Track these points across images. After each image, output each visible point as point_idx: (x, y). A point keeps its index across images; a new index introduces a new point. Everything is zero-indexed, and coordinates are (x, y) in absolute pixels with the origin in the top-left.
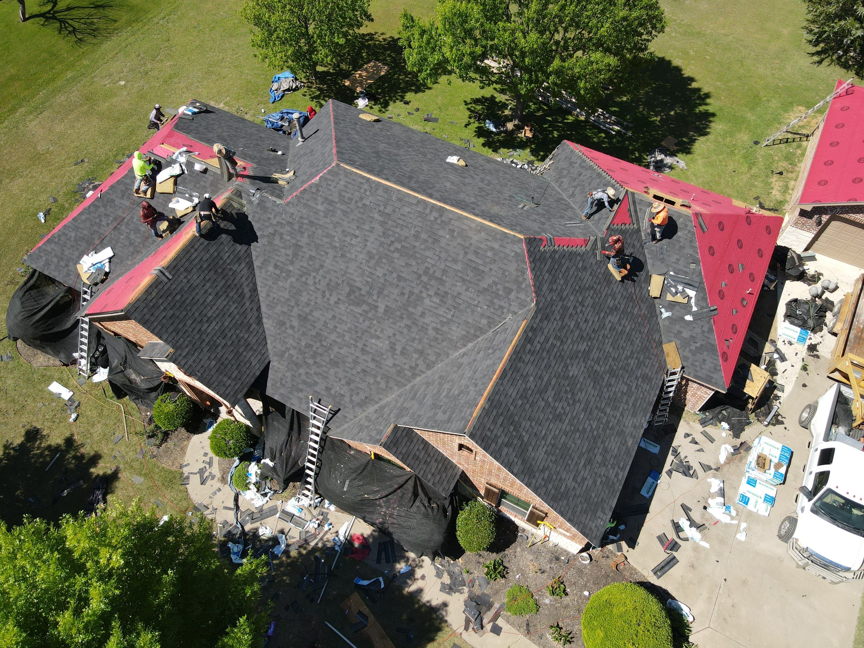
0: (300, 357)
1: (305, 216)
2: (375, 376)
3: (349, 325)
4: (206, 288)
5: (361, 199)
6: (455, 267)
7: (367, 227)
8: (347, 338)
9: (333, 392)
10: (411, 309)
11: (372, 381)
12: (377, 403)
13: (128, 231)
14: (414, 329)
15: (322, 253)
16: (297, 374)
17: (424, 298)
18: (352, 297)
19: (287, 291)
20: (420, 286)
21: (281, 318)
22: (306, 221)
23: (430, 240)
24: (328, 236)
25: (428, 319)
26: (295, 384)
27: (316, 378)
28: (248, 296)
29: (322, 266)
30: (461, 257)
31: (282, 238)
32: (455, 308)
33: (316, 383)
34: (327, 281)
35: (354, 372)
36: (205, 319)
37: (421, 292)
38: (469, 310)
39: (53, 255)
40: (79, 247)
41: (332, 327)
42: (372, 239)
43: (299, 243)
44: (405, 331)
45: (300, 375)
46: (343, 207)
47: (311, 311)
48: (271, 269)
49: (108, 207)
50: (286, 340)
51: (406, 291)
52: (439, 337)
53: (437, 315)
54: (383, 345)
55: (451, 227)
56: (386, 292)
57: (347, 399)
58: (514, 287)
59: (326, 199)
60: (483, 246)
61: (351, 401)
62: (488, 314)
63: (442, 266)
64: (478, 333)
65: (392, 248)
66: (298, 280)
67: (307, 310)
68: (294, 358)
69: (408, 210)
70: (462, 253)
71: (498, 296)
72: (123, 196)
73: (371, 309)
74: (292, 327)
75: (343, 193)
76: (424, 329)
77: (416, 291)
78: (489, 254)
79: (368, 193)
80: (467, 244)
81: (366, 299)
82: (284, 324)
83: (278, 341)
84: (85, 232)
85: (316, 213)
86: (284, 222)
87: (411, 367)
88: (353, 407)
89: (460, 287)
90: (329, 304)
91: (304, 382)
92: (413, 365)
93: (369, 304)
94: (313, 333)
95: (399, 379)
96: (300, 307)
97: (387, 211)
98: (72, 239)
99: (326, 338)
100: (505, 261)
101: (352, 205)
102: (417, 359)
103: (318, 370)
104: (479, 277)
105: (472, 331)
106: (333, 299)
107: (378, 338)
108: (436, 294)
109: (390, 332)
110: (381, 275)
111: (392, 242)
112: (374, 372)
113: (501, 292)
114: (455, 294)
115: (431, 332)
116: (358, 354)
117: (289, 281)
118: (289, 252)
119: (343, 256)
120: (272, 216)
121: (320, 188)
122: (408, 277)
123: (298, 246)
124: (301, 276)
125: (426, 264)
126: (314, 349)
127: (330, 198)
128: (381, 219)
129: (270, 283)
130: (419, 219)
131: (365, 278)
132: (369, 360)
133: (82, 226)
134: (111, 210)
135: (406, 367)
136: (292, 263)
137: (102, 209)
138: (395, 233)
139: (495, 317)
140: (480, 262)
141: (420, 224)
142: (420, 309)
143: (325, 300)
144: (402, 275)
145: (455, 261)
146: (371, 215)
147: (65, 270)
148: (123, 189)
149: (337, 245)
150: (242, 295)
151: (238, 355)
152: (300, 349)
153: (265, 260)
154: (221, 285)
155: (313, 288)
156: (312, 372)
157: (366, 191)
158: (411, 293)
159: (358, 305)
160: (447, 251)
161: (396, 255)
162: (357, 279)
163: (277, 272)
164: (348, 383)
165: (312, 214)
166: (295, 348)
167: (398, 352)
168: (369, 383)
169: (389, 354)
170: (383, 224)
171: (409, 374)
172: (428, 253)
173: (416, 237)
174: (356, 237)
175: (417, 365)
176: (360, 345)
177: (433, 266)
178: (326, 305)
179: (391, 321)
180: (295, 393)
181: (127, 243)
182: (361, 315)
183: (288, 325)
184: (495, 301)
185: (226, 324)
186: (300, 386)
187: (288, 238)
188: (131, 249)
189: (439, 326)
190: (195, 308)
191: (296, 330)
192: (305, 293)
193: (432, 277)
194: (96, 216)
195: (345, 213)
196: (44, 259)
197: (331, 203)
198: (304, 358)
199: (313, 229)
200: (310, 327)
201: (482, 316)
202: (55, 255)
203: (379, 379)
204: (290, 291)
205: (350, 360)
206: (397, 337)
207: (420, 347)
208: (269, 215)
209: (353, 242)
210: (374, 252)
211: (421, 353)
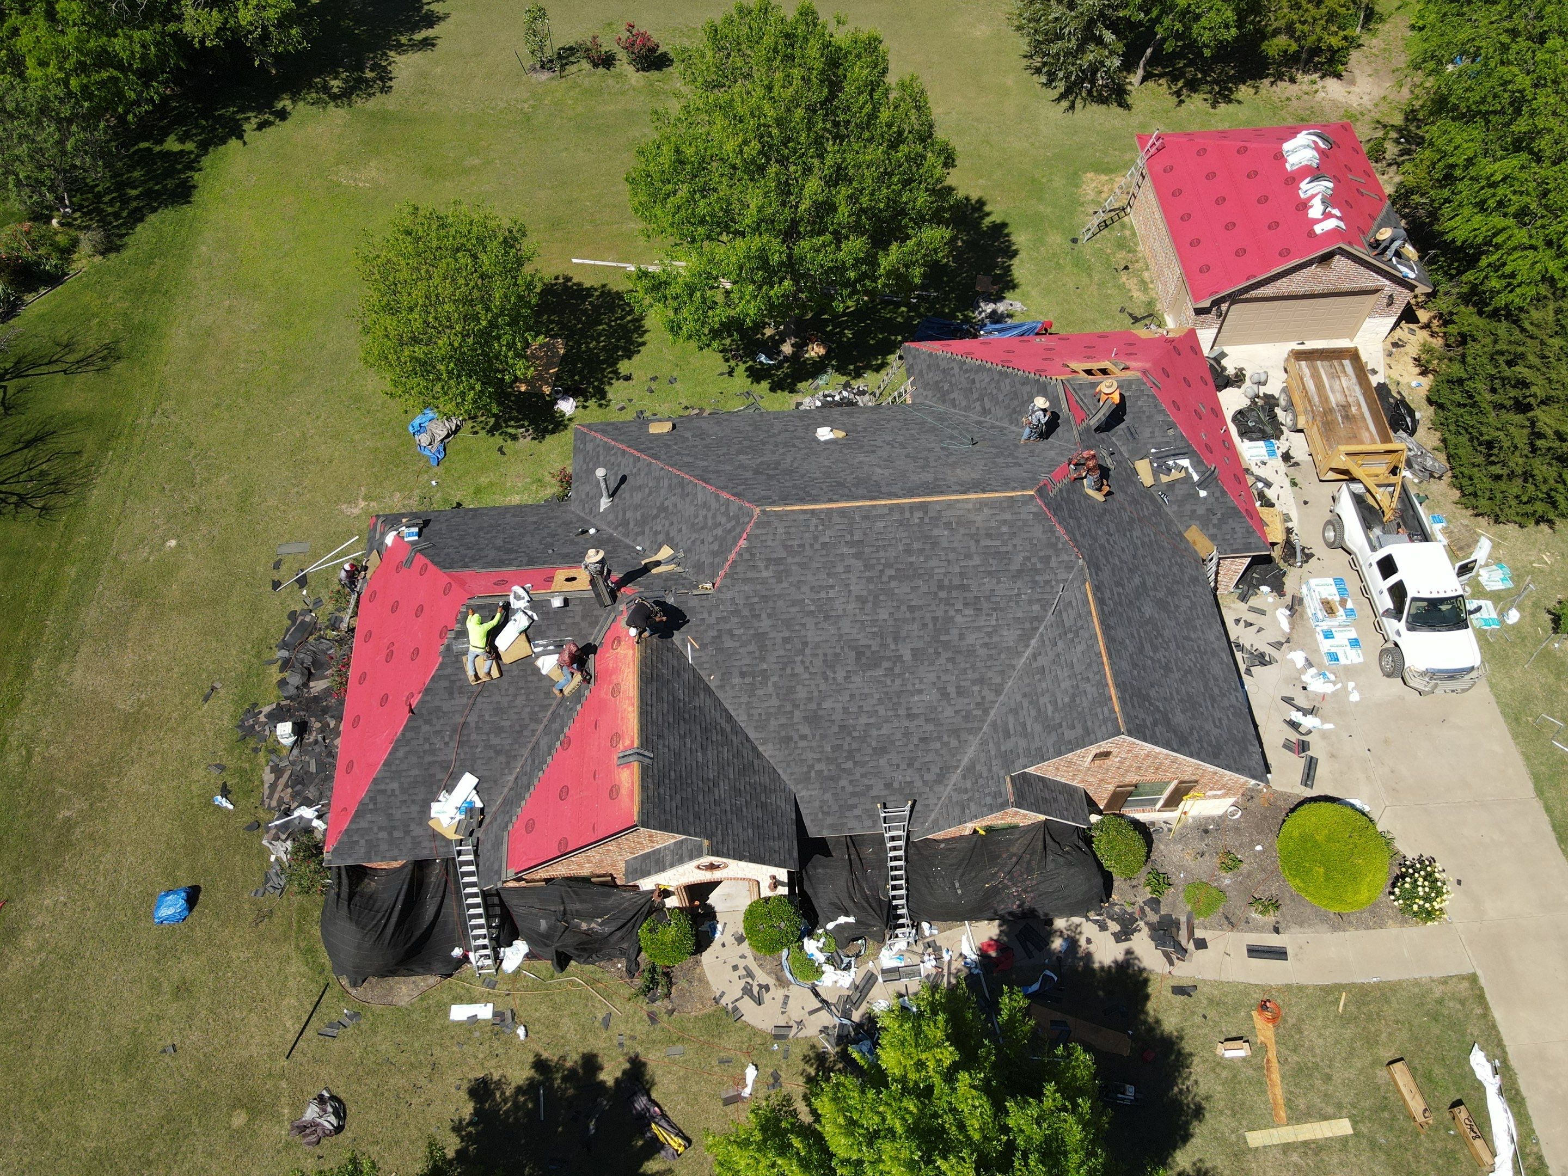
0: (833, 767)
1: (751, 594)
2: (939, 738)
3: (877, 696)
4: (688, 746)
5: (816, 538)
6: (971, 563)
7: (840, 569)
8: (882, 712)
9: (896, 785)
10: (943, 638)
11: (938, 745)
12: (957, 767)
13: (484, 737)
14: (960, 658)
15: (797, 628)
16: (839, 791)
17: (953, 617)
18: (864, 660)
19: (774, 697)
20: (942, 606)
21: (783, 734)
22: (756, 600)
23: (928, 547)
24: (794, 603)
25: (971, 639)
26: (842, 802)
27: (866, 782)
28: (729, 729)
29: (805, 644)
30: (973, 549)
31: (732, 636)
32: (994, 609)
33: (869, 787)
34: (821, 657)
35: (911, 747)
36: (711, 784)
37: (946, 611)
38: (1012, 604)
39: (375, 829)
40: (414, 797)
41: (855, 710)
42: (854, 579)
43: (760, 631)
44: (950, 666)
45: (843, 788)
46: (797, 560)
47: (819, 704)
48: (736, 680)
49: (435, 721)
50: (803, 757)
51: (928, 619)
52: (993, 652)
53: (979, 628)
54: (931, 696)
55: (944, 520)
56: (903, 634)
57: (919, 783)
58: (1050, 552)
59: (769, 560)
60: (993, 524)
61: (925, 783)
62: (1037, 597)
63: (957, 570)
64: (1035, 624)
65: (885, 579)
66: (781, 676)
67: (813, 706)
68: (826, 773)
69: (883, 524)
70: (972, 543)
71: (1037, 571)
72: (451, 694)
73: (895, 663)
74: (803, 737)
75: (789, 543)
76: (971, 652)
77: (940, 613)
78: (1004, 529)
79: (821, 528)
80: (973, 531)
81: (882, 654)
82: (790, 739)
83: (792, 764)
84: (415, 772)
85: (764, 582)
86: (725, 614)
87: (977, 704)
88: (931, 789)
89: (989, 583)
90: (838, 685)
91: (854, 794)
92: (979, 700)
93: (889, 659)
94: (835, 729)
95: (969, 725)
96: (802, 707)
97: (856, 538)
98: (397, 792)
99: (854, 726)
100: (1026, 529)
101: (808, 552)
102: (980, 691)
103: (863, 770)
104: (1006, 561)
105: (1028, 625)
106: (840, 676)
107: (920, 692)
108: (966, 605)
109: (932, 677)
110: (886, 617)
111: (882, 571)
112: (935, 735)
113: (1039, 566)
114: (987, 593)
115: (982, 652)
116: (906, 723)
117: (770, 684)
118: (752, 647)
119: (827, 618)
120: (705, 615)
121: (754, 551)
122: (921, 602)
123: (760, 637)
124: (784, 669)
125: (936, 577)
126: (846, 747)
127: (774, 556)
128: (853, 551)
129: (745, 699)
130: (901, 529)
131: (868, 630)
132: (922, 723)
133: (404, 766)
134: (442, 721)
135: (972, 706)
136: (763, 659)
137: (425, 728)
138: (878, 559)
139: (1046, 596)
140: (998, 543)
141: (906, 534)
142: (954, 632)
143: (831, 681)
144: (913, 603)
145: (968, 556)
146: (839, 552)
147: (408, 839)
148: (446, 684)
149: (813, 608)
150: (723, 732)
151: (764, 806)
152: (828, 758)
153: (723, 674)
154: (699, 733)
155: (807, 676)
156: (858, 776)
157: (816, 526)
158: (935, 619)
159: (876, 665)
160: (954, 550)
161: (894, 584)
162: (859, 636)
163: (748, 680)
164: (910, 765)
165: (758, 587)
166: (819, 760)
167: (953, 695)
168: (936, 751)
169: (944, 703)
170: (858, 556)
171: (979, 712)
172: (933, 563)
173: (908, 551)
174: (832, 587)
175: (983, 698)
176: (902, 712)
177: (945, 575)
178: (834, 687)
179: (926, 663)
180: (848, 814)
181: (492, 754)
182: (885, 675)
183: (796, 738)
184: (1037, 578)
185: (732, 777)
186: (850, 802)
187: (742, 631)
188: (502, 759)
189: (987, 640)
190: (694, 777)
191: (810, 737)
192: (799, 688)
193: (951, 588)
194: (421, 741)
195: (803, 566)
196: (362, 842)
197: (779, 561)
198: (838, 765)
199: (771, 604)
200: (828, 724)
201: (1030, 602)
202: (380, 829)
203: (945, 739)
204: (778, 695)
205: (898, 735)
206: (943, 678)
207: (977, 676)
208: (700, 616)
209: (831, 595)
210: (865, 593)
211: (981, 681)
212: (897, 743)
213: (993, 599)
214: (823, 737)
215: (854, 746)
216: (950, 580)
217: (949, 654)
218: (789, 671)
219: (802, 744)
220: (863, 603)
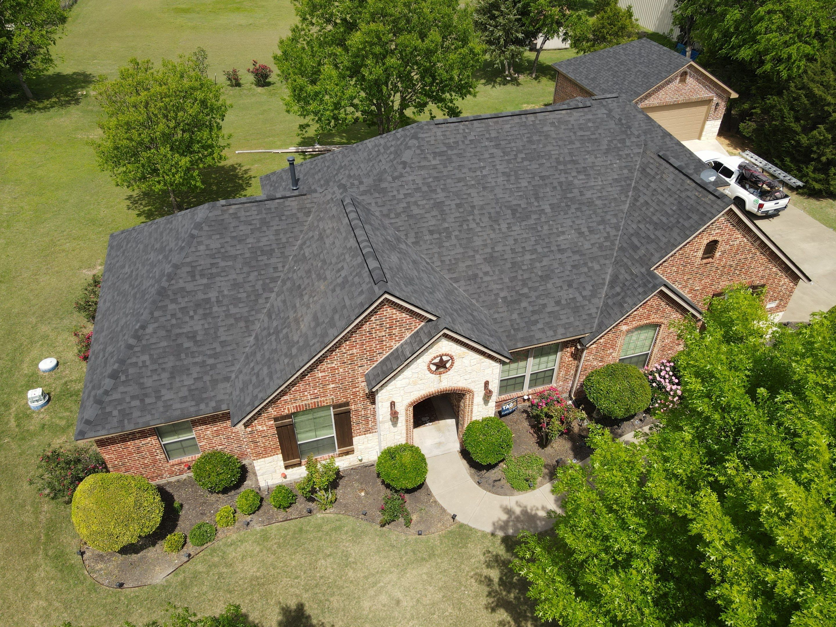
3: (533, 239)
10: (569, 195)
11: (586, 270)
14: (584, 208)
16: (522, 311)
17: (572, 181)
18: (518, 215)
19: (458, 246)
24: (459, 180)
25: (588, 194)
26: (527, 320)
32: (599, 174)
37: (566, 178)
38: (609, 170)
42: (498, 162)
47: (493, 248)
52: (606, 202)
53: (592, 187)
54: (571, 235)
67: (489, 250)
73: (540, 214)
77: (563, 179)
80: (570, 126)
81: (530, 209)
86: (410, 191)
88: (589, 301)
89: (590, 159)
95: (604, 253)
101: (462, 146)
104: (597, 144)
105: (623, 183)
106: (504, 226)
107: (563, 233)
108: (579, 172)
110: (526, 184)
115: (598, 202)
119: (484, 188)
120: (395, 193)
121: (423, 148)
122: (547, 174)
123: (439, 205)
124: (461, 226)
125: (554, 157)
126: (520, 277)
127: (437, 150)
128: (493, 143)
129: (436, 250)
130: (522, 128)
131: (516, 194)
138: (511, 148)
139: (629, 164)
140: (588, 133)
141: (526, 131)
142: (576, 191)
156: (534, 298)
159: (528, 217)
161: (526, 163)
167: (587, 233)
168: (585, 273)
169: (582, 239)
171: (608, 244)
175: (608, 233)
176: (554, 248)
179: (562, 213)
185: (443, 292)
190: (417, 282)
196: (115, 413)
202: (133, 398)
206: (577, 222)
212: (556, 271)
213: (596, 168)
214: (502, 272)
215: (526, 276)
216: (564, 158)
217: (577, 206)
218: (465, 227)
219: (487, 278)
220: (509, 176)
